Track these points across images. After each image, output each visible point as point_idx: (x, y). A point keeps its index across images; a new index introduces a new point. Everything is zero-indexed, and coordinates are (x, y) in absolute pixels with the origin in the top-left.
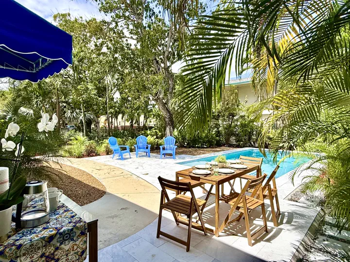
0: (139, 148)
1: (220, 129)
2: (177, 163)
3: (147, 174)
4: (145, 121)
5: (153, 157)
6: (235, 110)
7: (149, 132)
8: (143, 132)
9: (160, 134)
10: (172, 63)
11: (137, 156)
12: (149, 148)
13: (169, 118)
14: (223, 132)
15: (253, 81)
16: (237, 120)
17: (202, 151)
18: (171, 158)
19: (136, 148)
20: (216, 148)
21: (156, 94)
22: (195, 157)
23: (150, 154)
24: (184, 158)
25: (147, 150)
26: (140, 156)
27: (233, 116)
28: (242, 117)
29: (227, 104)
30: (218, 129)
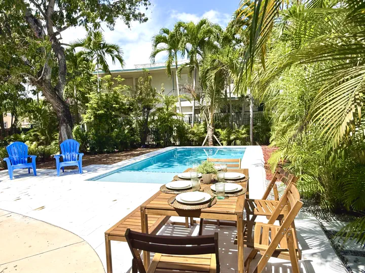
0: (14, 163)
1: (134, 126)
2: (88, 180)
3: (43, 208)
4: (14, 119)
5: (43, 174)
6: (151, 101)
7: (23, 136)
8: (12, 137)
9: (43, 138)
10: (60, 29)
11: (11, 177)
12: (34, 161)
13: (64, 111)
14: (138, 129)
15: (169, 66)
16: (154, 114)
17: (116, 156)
18: (75, 173)
19: (9, 164)
20: (132, 151)
21: (39, 74)
22: (110, 166)
23: (37, 170)
24: (95, 171)
25: (30, 165)
26: (17, 177)
27: (149, 109)
28: (159, 109)
29: (141, 94)
30: (131, 125)
